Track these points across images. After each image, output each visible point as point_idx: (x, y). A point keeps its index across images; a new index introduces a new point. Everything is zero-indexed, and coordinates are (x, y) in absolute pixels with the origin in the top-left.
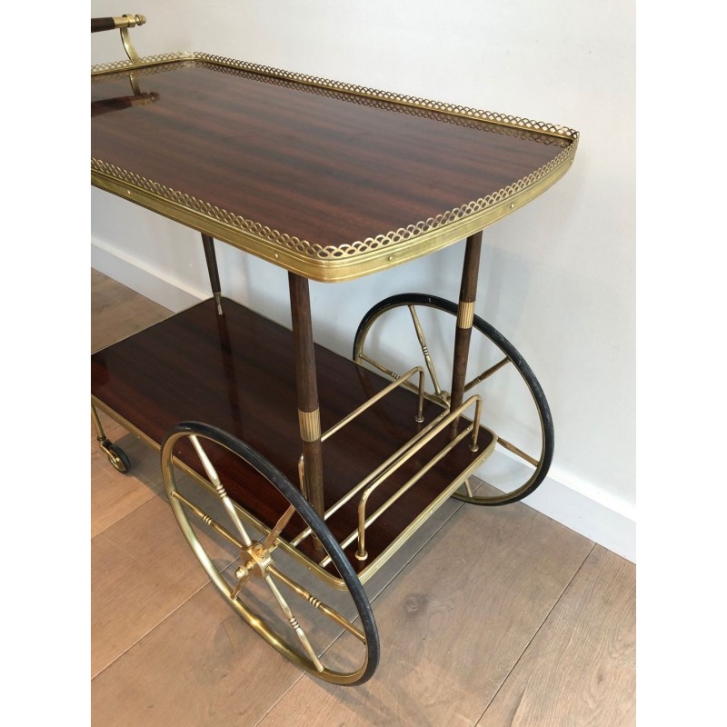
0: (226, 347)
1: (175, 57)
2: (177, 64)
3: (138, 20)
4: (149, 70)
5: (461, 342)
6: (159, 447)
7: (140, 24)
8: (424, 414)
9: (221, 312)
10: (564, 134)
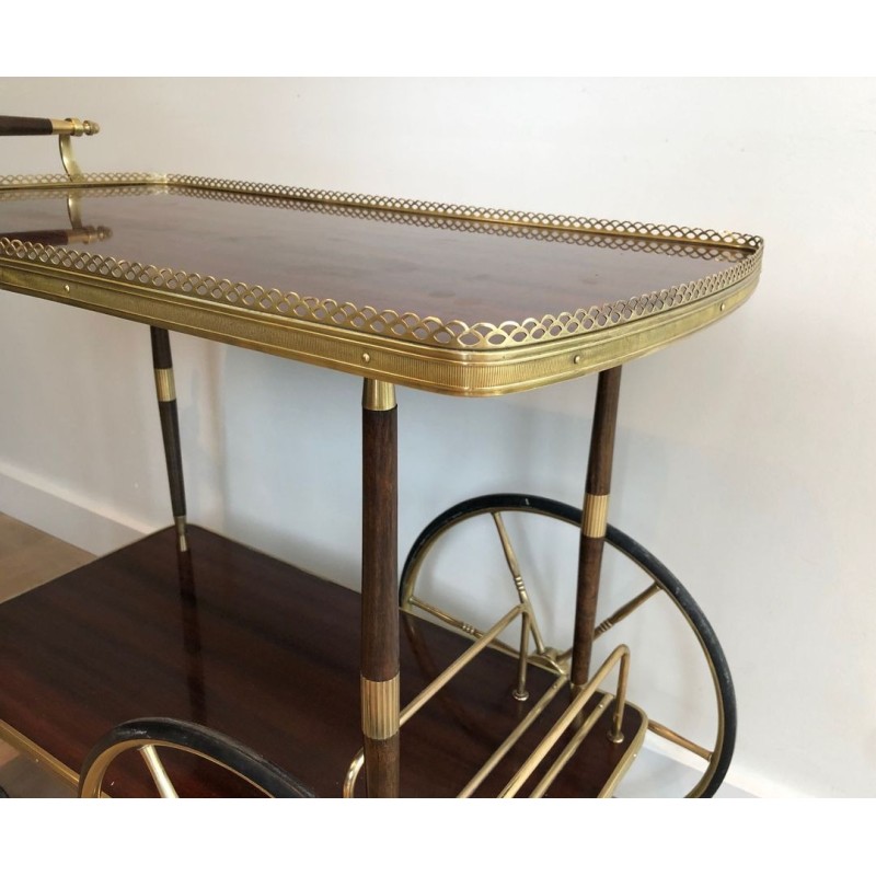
0: (189, 596)
1: (140, 179)
2: (141, 189)
3: (88, 127)
4: (100, 191)
5: (590, 560)
6: (76, 778)
7: (89, 133)
8: (527, 688)
9: (184, 547)
10: (735, 241)
